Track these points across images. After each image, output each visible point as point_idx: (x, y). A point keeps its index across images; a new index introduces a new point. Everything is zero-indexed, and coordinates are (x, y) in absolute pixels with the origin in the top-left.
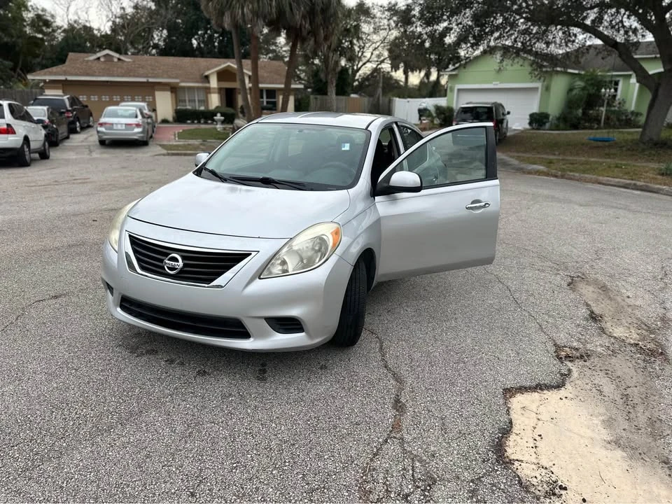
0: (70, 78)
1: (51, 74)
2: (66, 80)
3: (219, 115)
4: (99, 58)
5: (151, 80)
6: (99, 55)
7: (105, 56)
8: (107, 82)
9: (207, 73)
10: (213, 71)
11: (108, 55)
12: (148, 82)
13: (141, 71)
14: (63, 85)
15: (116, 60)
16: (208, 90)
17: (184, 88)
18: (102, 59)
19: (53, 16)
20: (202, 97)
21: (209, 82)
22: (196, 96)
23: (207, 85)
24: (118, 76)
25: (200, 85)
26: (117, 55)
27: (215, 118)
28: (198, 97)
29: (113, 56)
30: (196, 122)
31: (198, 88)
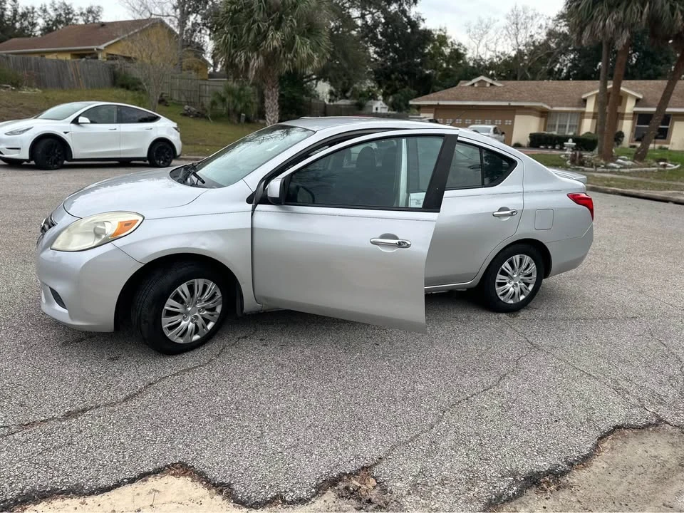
0: (441, 103)
1: (428, 99)
2: (438, 105)
3: (570, 140)
4: (473, 84)
5: (512, 104)
6: (474, 81)
7: (479, 82)
8: (473, 106)
9: (584, 97)
10: (592, 93)
11: (482, 80)
12: (510, 106)
13: (507, 95)
14: (436, 109)
15: (488, 85)
16: (582, 115)
17: (557, 112)
18: (476, 85)
19: (465, 50)
20: (575, 122)
21: (585, 106)
22: (569, 121)
23: (583, 109)
24: (483, 100)
25: (575, 109)
26: (490, 81)
27: (565, 143)
28: (570, 122)
29: (486, 82)
30: (550, 147)
31: (572, 112)
